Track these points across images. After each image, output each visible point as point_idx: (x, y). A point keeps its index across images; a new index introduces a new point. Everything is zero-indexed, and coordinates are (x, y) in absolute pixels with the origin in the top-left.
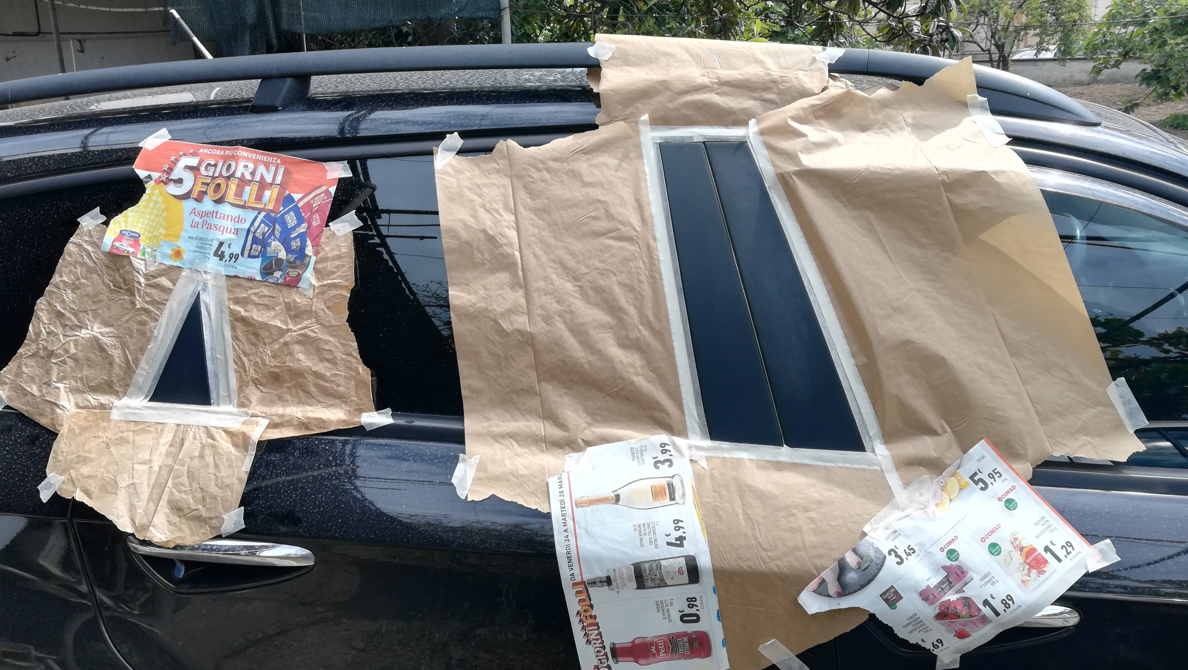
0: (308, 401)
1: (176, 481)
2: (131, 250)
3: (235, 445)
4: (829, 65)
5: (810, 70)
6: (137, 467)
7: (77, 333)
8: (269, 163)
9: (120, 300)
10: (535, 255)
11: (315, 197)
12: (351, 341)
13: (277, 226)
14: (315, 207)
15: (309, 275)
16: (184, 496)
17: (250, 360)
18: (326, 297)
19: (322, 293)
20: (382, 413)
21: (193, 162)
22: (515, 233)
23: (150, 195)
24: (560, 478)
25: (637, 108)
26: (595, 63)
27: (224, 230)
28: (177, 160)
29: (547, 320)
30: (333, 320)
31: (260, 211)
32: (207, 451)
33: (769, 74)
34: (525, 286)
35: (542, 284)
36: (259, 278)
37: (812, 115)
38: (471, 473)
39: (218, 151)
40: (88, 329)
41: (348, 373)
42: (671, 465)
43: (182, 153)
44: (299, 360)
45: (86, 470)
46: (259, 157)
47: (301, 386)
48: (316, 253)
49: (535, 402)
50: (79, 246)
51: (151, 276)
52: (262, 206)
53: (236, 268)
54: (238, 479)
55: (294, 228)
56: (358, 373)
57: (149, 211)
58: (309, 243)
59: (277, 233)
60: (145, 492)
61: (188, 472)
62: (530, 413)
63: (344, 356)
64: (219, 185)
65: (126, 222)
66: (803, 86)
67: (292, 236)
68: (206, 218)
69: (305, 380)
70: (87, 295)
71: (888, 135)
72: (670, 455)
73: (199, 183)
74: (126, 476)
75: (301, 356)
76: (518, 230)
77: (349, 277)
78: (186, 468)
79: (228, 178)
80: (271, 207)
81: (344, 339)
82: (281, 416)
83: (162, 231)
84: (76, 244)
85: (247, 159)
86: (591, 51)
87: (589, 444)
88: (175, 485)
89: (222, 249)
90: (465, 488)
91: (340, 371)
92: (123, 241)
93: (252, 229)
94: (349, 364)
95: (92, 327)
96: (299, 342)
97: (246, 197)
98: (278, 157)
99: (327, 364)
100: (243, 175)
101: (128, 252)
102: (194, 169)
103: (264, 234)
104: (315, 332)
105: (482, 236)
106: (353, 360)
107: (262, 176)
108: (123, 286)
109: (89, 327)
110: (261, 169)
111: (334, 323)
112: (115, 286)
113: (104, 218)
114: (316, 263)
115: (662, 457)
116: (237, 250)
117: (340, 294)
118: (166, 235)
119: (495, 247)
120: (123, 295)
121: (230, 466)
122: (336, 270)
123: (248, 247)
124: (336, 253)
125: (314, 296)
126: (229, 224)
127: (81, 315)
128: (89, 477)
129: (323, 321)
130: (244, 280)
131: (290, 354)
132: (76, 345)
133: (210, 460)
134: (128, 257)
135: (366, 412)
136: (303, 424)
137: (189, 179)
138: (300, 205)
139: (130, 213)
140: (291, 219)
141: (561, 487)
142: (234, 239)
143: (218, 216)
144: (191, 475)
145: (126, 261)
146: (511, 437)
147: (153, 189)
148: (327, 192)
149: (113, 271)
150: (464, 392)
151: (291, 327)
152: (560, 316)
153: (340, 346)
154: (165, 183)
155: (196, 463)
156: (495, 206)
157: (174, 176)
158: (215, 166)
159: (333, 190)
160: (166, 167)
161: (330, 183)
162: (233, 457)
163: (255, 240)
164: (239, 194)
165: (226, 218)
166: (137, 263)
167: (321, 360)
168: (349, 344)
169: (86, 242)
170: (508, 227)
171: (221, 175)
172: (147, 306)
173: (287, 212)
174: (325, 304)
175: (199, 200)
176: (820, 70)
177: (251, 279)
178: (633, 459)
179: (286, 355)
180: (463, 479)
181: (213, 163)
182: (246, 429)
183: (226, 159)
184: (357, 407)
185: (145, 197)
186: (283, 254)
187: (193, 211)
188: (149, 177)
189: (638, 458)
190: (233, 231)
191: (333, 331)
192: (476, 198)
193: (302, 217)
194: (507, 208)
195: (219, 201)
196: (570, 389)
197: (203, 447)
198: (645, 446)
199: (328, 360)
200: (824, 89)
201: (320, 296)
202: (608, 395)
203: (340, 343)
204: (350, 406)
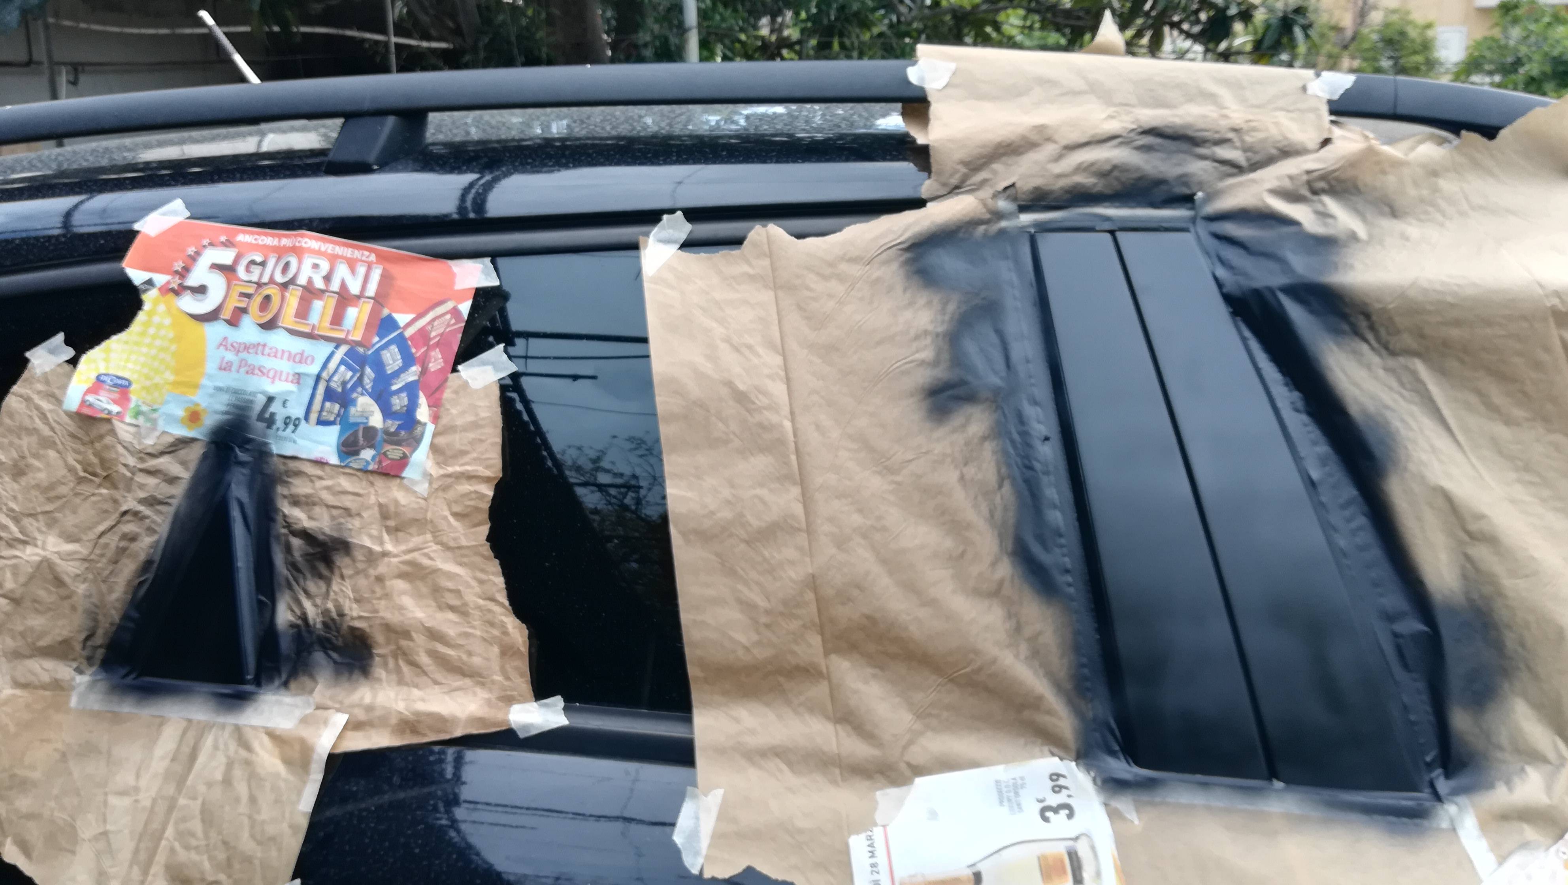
0: (417, 680)
1: (182, 827)
2: (115, 409)
3: (287, 762)
4: (1330, 102)
5: (1299, 110)
6: (113, 800)
7: (17, 553)
8: (357, 260)
9: (93, 495)
10: (818, 427)
11: (434, 320)
12: (493, 574)
13: (368, 370)
14: (435, 337)
15: (421, 456)
16: (194, 856)
17: (316, 606)
18: (450, 495)
19: (445, 489)
20: (546, 705)
21: (226, 257)
22: (783, 387)
23: (150, 314)
24: (870, 838)
25: (995, 172)
26: (917, 94)
27: (276, 376)
28: (198, 254)
29: (841, 543)
30: (462, 538)
31: (339, 343)
32: (238, 773)
33: (1225, 117)
34: (803, 481)
35: (832, 478)
36: (334, 460)
37: (1306, 187)
38: (707, 826)
39: (268, 239)
40: (36, 546)
41: (487, 632)
42: (1070, 816)
43: (206, 242)
44: (401, 608)
45: (24, 803)
46: (339, 250)
47: (404, 654)
48: (435, 418)
49: (820, 691)
50: (28, 399)
51: (149, 454)
52: (341, 335)
53: (295, 442)
54: (291, 826)
55: (397, 374)
56: (505, 633)
57: (148, 340)
58: (422, 400)
59: (368, 383)
60: (125, 846)
61: (202, 812)
62: (811, 710)
63: (481, 602)
64: (268, 298)
65: (107, 360)
66: (1286, 138)
67: (394, 388)
68: (244, 355)
69: (411, 644)
70: (37, 486)
71: (1442, 225)
72: (1069, 796)
73: (234, 295)
74: (90, 817)
75: (407, 601)
76: (788, 381)
77: (492, 462)
78: (199, 802)
79: (285, 286)
80: (357, 336)
81: (483, 571)
82: (369, 708)
83: (170, 377)
84: (21, 396)
85: (318, 253)
86: (914, 74)
87: (919, 771)
88: (181, 835)
89: (272, 409)
90: (697, 853)
91: (473, 627)
92: (102, 393)
93: (325, 375)
94: (489, 616)
95: (44, 543)
96: (402, 576)
97: (314, 317)
98: (371, 250)
99: (451, 616)
100: (310, 281)
101: (110, 413)
102: (227, 270)
103: (344, 383)
104: (431, 559)
105: (724, 391)
106: (497, 609)
107: (343, 285)
108: (99, 471)
109: (39, 543)
110: (342, 271)
111: (464, 542)
112: (85, 471)
113: (70, 353)
114: (435, 435)
115: (1054, 800)
116: (297, 411)
117: (476, 492)
118: (175, 384)
119: (748, 411)
120: (100, 486)
121: (277, 801)
122: (468, 448)
123: (316, 406)
124: (470, 418)
125: (430, 494)
126: (285, 366)
127: (26, 522)
128: (30, 816)
129: (445, 539)
130: (308, 464)
131: (387, 596)
132: (15, 574)
133: (242, 788)
134: (108, 421)
135: (519, 702)
136: (408, 725)
137: (217, 285)
138: (408, 333)
139: (115, 344)
140: (392, 359)
141: (872, 854)
142: (292, 392)
143: (267, 351)
144: (208, 816)
145: (104, 428)
146: (777, 755)
147: (156, 303)
148: (455, 312)
149: (84, 444)
150: (693, 671)
151: (389, 547)
152: (865, 536)
153: (474, 583)
154: (177, 292)
155: (217, 793)
156: (749, 340)
157: (193, 280)
158: (263, 264)
159: (465, 308)
160: (178, 266)
161: (460, 297)
162: (282, 785)
163: (330, 395)
164: (303, 313)
165: (279, 355)
166: (124, 431)
167: (440, 608)
168: (490, 580)
169: (39, 392)
170: (770, 377)
171: (272, 281)
172: (141, 508)
173: (386, 346)
174: (450, 509)
175: (233, 322)
176: (1315, 110)
177: (320, 463)
178: (1001, 802)
179: (380, 599)
180: (694, 835)
181: (259, 259)
182: (305, 733)
183: (281, 252)
184: (503, 694)
185: (141, 317)
186: (376, 420)
187: (224, 343)
188: (150, 283)
189: (1009, 800)
190: (291, 378)
191: (463, 556)
192: (714, 325)
193: (412, 355)
194: (770, 345)
195: (269, 325)
196: (882, 668)
197: (230, 765)
198: (1022, 778)
199: (452, 609)
200: (1326, 142)
201: (440, 494)
202: (952, 681)
203: (475, 578)
204: (490, 691)
